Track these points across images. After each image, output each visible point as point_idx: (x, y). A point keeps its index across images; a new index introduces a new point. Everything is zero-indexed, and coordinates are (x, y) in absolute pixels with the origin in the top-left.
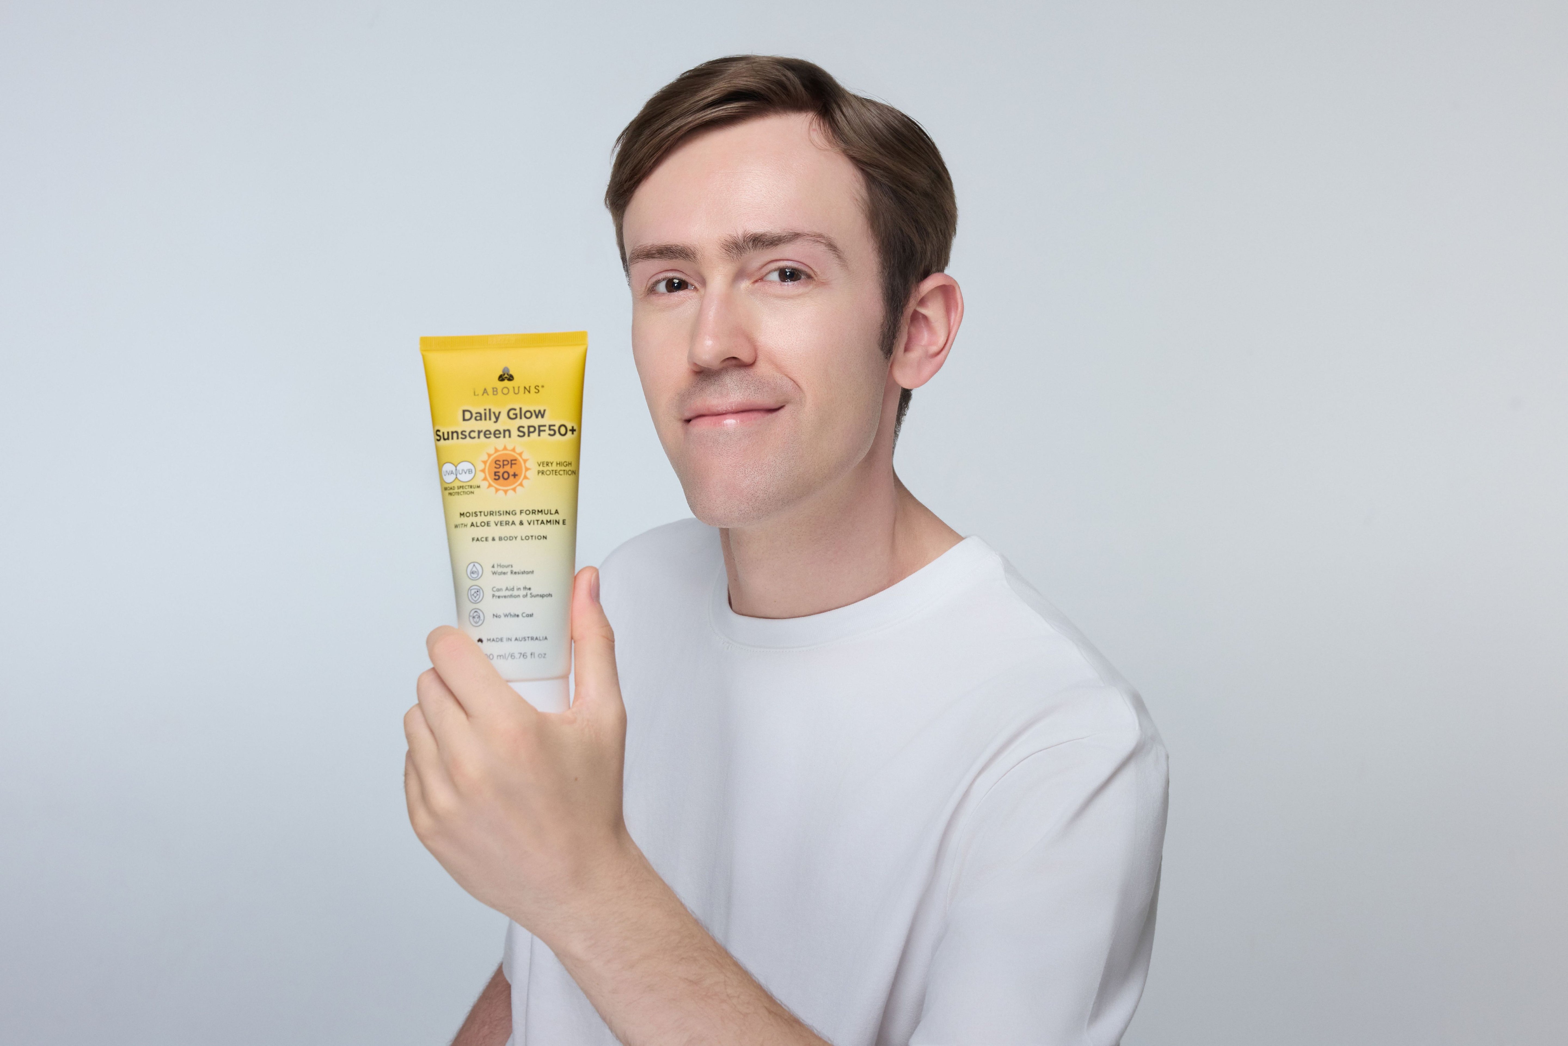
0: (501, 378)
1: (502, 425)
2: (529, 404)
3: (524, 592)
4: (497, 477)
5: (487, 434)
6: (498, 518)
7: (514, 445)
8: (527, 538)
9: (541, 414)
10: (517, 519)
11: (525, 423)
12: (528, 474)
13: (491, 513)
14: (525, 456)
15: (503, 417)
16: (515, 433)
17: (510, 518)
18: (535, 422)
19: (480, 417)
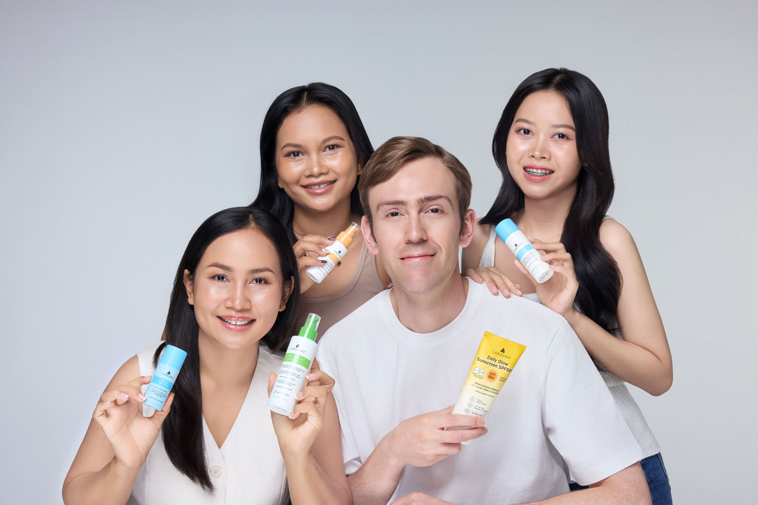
0: (501, 351)
1: (496, 363)
2: (505, 360)
3: (482, 409)
4: (489, 377)
5: (492, 364)
6: (485, 388)
7: (497, 370)
8: (489, 396)
9: (507, 364)
10: (489, 390)
11: (502, 365)
12: (497, 379)
13: (484, 386)
14: (498, 374)
15: (497, 361)
16: (498, 367)
17: (488, 389)
18: (505, 366)
19: (492, 359)
